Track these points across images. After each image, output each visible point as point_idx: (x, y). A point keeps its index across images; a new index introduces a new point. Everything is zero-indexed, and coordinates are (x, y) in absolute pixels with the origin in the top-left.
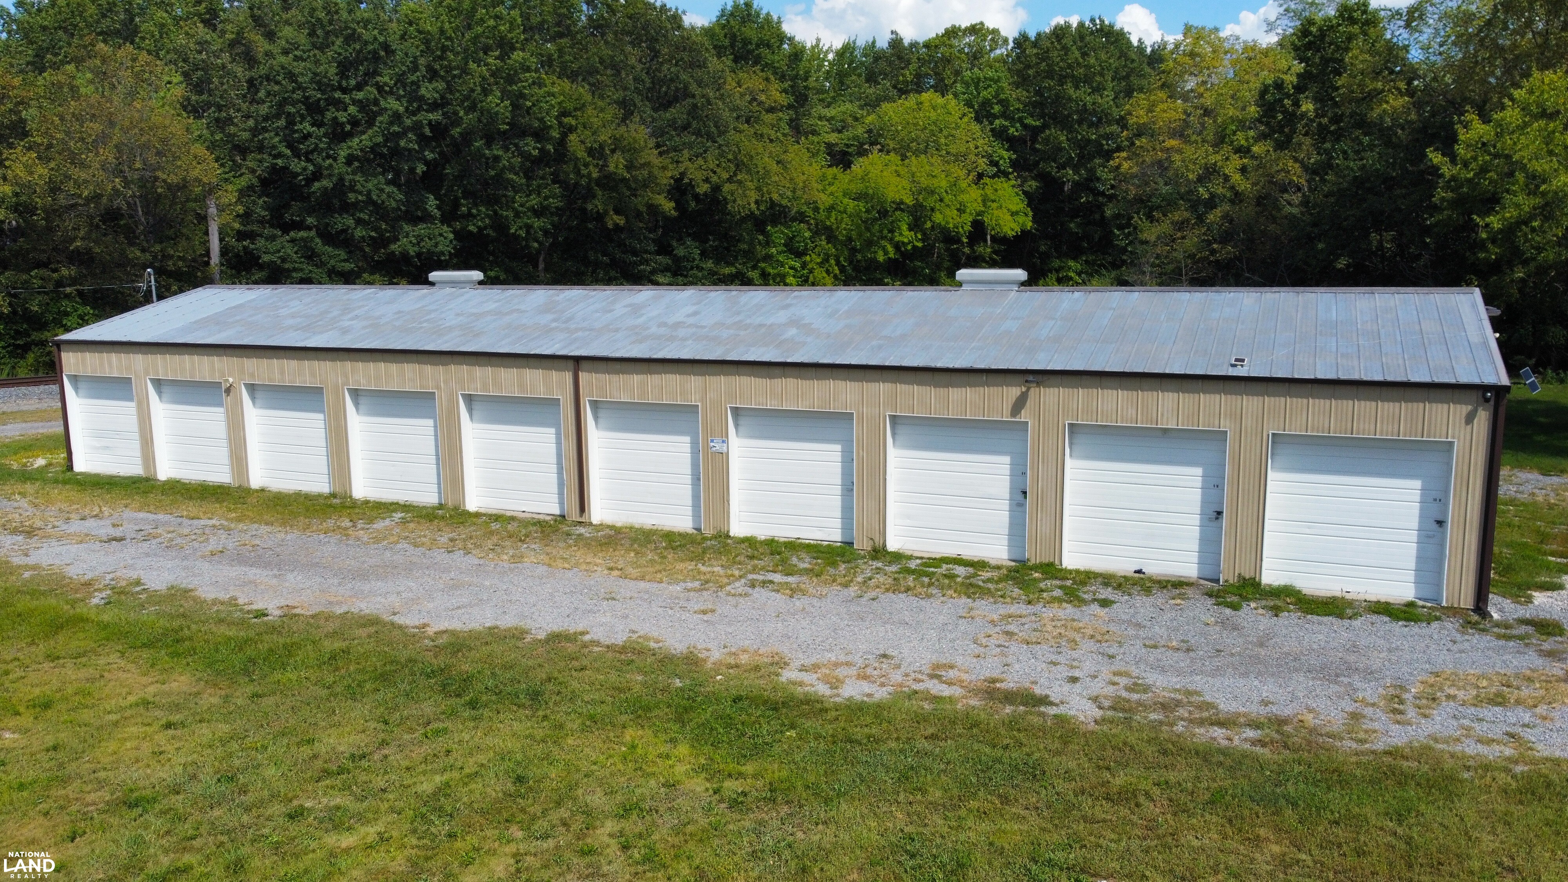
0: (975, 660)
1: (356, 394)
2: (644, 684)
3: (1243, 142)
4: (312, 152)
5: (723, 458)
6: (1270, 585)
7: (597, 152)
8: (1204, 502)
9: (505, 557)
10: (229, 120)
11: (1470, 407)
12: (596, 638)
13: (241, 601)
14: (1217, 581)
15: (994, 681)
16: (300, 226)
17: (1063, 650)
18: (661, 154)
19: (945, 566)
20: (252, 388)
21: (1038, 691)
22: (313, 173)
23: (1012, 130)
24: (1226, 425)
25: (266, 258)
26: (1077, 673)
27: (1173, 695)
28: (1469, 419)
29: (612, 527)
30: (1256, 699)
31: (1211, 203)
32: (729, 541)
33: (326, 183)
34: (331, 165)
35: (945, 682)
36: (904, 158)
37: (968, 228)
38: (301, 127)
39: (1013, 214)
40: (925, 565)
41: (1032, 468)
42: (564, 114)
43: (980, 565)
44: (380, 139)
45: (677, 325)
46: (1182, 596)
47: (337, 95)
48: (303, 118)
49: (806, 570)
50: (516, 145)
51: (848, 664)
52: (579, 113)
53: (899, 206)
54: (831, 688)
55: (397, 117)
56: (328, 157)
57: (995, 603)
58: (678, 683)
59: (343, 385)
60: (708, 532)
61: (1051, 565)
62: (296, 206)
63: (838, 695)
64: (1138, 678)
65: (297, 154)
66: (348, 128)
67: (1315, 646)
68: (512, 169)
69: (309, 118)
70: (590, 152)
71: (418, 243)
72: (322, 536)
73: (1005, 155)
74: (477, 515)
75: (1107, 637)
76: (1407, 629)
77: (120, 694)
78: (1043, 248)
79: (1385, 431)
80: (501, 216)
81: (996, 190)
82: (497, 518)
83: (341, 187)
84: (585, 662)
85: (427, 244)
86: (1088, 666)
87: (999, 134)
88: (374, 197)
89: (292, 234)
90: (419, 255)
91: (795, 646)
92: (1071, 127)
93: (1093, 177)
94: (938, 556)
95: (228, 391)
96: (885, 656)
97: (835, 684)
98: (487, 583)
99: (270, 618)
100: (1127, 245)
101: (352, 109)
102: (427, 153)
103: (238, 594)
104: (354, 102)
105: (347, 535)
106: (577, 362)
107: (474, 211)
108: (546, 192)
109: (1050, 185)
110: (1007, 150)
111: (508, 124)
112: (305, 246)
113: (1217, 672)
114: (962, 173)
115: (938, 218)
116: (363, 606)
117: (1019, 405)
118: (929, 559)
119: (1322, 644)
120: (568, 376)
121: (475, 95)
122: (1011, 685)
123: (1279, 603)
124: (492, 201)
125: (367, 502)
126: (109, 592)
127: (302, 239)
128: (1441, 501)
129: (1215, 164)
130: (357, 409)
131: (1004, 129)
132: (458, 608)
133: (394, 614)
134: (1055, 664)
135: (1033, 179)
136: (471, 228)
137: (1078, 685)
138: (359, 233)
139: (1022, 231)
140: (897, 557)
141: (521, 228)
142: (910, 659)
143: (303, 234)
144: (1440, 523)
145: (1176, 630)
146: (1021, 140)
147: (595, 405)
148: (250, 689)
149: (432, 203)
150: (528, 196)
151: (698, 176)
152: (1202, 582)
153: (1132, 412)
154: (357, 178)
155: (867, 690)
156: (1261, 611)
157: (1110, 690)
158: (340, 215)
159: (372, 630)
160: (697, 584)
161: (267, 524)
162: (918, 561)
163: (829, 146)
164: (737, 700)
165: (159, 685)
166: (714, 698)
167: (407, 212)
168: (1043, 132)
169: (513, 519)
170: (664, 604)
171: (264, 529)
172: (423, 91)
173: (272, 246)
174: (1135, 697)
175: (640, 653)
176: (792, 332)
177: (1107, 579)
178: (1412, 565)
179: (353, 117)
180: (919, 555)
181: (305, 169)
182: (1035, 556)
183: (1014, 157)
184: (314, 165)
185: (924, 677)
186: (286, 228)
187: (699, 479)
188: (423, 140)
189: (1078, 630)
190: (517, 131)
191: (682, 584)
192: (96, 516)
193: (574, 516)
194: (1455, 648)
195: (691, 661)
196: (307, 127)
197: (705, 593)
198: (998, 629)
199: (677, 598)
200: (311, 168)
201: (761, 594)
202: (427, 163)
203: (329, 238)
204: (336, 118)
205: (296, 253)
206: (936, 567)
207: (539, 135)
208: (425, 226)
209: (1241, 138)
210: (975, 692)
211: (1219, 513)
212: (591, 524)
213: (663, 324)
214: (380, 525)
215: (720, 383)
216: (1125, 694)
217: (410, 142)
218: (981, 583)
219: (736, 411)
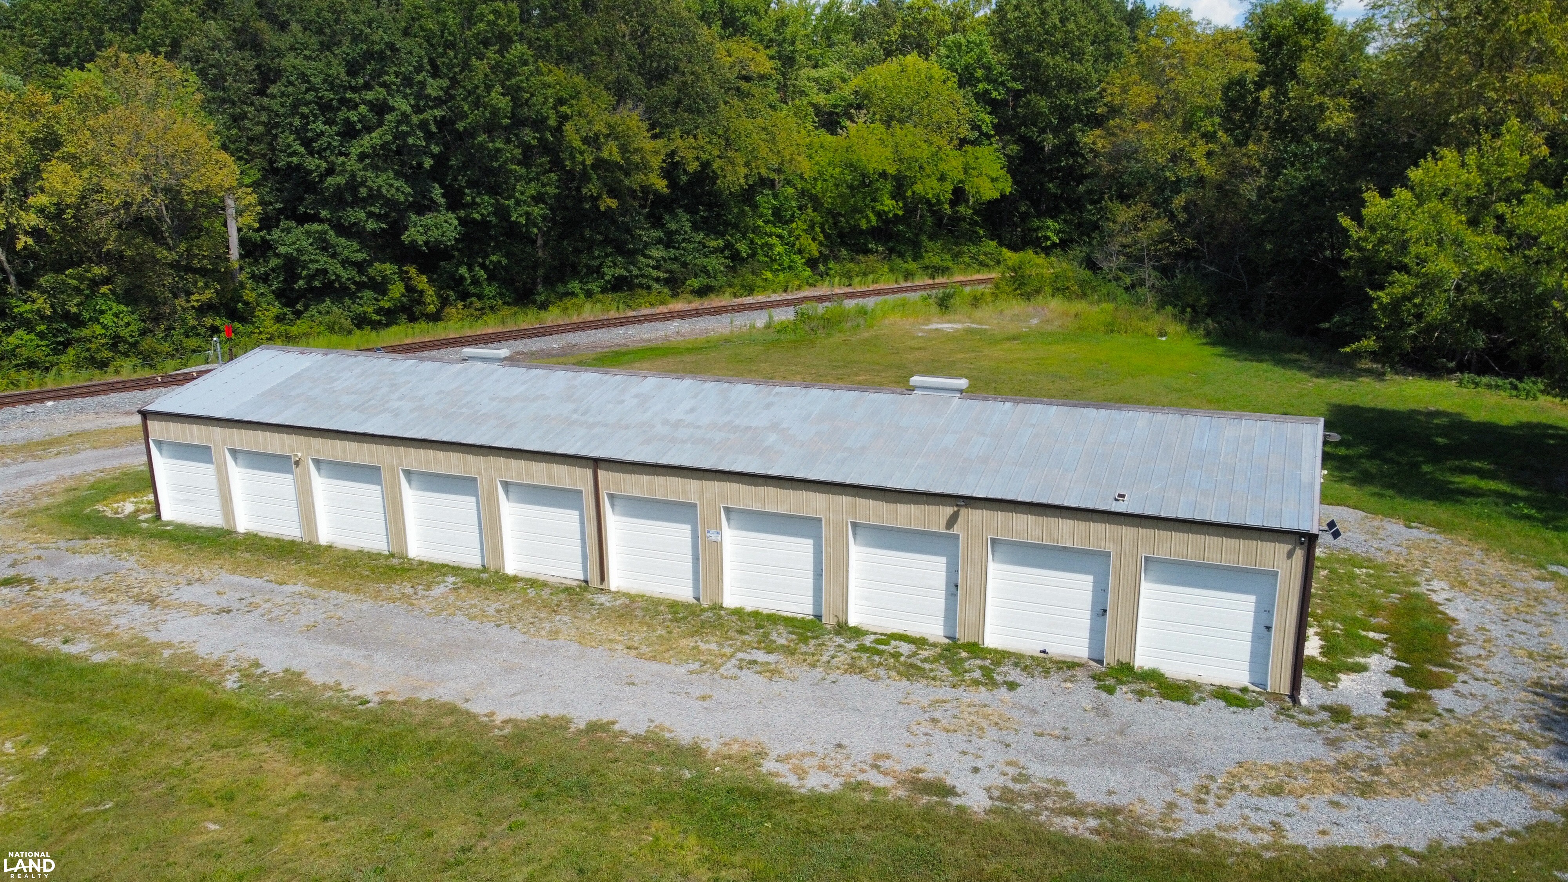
0: (907, 749)
1: (408, 473)
2: (662, 775)
3: (1210, 128)
4: (325, 150)
5: (718, 546)
6: (1142, 668)
7: (593, 141)
8: (1094, 602)
9: (543, 633)
10: (244, 116)
11: (1290, 547)
12: (623, 728)
13: (345, 686)
14: (1100, 662)
15: (919, 771)
16: (316, 218)
17: (974, 738)
18: (655, 137)
19: (893, 643)
20: (317, 462)
21: (949, 781)
22: (327, 169)
23: (994, 94)
24: (1110, 547)
25: (282, 250)
26: (980, 764)
27: (1045, 785)
28: (1290, 555)
29: (627, 595)
30: (1104, 789)
31: (1176, 186)
32: (723, 613)
33: (340, 180)
34: (343, 163)
35: (882, 773)
36: (888, 125)
37: (949, 196)
38: (314, 126)
39: (994, 180)
40: (878, 642)
41: (962, 570)
42: (561, 101)
43: (920, 642)
44: (389, 138)
45: (678, 424)
46: (1072, 679)
47: (349, 95)
48: (316, 116)
49: (783, 646)
50: (516, 135)
51: (812, 754)
52: (574, 102)
53: (884, 175)
54: (799, 779)
55: (405, 118)
56: (341, 154)
57: (928, 686)
58: (687, 774)
59: (398, 466)
60: (705, 604)
61: (975, 644)
62: (309, 198)
63: (803, 786)
64: (1023, 768)
65: (311, 153)
66: (359, 126)
67: (1161, 735)
68: (513, 160)
69: (321, 117)
70: (585, 140)
71: (426, 233)
72: (392, 605)
73: (987, 119)
74: (515, 579)
75: (1007, 725)
76: (1234, 716)
77: (280, 785)
78: (1023, 209)
79: (1228, 560)
80: (503, 204)
81: (977, 158)
82: (532, 583)
83: (353, 185)
84: (618, 753)
85: (435, 234)
86: (989, 755)
87: (983, 98)
88: (385, 192)
89: (306, 226)
90: (426, 243)
91: (773, 736)
92: (1051, 92)
93: (1072, 142)
94: (889, 632)
95: (297, 463)
96: (840, 746)
97: (801, 774)
98: (533, 666)
99: (371, 704)
100: (1098, 219)
101: (363, 108)
102: (433, 147)
103: (340, 678)
104: (364, 102)
105: (412, 605)
106: (596, 463)
107: (478, 200)
108: (544, 179)
109: (1031, 148)
110: (989, 113)
111: (509, 118)
112: (320, 238)
113: (1082, 762)
114: (944, 142)
115: (918, 188)
116: (441, 691)
117: (952, 521)
118: (882, 634)
119: (1167, 731)
120: (589, 473)
121: (479, 91)
122: (930, 775)
123: (1144, 687)
124: (494, 190)
125: (421, 563)
126: (237, 674)
127: (317, 232)
128: (1269, 612)
129: (1182, 149)
130: (410, 484)
131: (987, 92)
132: (515, 694)
133: (467, 701)
134: (964, 753)
135: (1015, 143)
136: (476, 216)
137: (978, 775)
138: (371, 225)
139: (1002, 196)
140: (857, 632)
141: (521, 215)
142: (859, 749)
143: (316, 227)
144: (1268, 628)
145: (1061, 716)
146: (1004, 103)
147: (612, 497)
148: (375, 781)
149: (437, 193)
150: (527, 183)
151: (690, 155)
152: (1092, 663)
153: (1038, 532)
154: (368, 174)
155: (825, 781)
156: (1130, 696)
157: (1000, 781)
158: (352, 208)
159: (452, 719)
160: (696, 666)
161: (344, 591)
162: (873, 637)
163: (816, 107)
164: (730, 791)
165: (305, 776)
166: (713, 790)
167: (414, 201)
168: (1025, 96)
169: (545, 584)
170: (672, 690)
171: (343, 597)
172: (429, 91)
173: (288, 239)
174: (1018, 787)
175: (658, 744)
176: (773, 437)
177: (1017, 659)
178: (1248, 658)
179: (364, 117)
180: (874, 630)
181: (318, 167)
182: (963, 637)
183: (996, 121)
184: (327, 161)
185: (867, 768)
186: (303, 219)
187: (698, 559)
188: (429, 136)
189: (986, 717)
190: (518, 122)
191: (685, 666)
192: (199, 580)
193: (595, 582)
194: (1264, 735)
195: (695, 752)
196: (320, 126)
197: (705, 675)
198: (926, 716)
199: (683, 681)
200: (325, 165)
201: (747, 675)
202: (433, 156)
203: (342, 229)
204: (348, 118)
205: (311, 245)
206: (886, 645)
207: (539, 124)
208: (431, 215)
209: (1208, 125)
210: (902, 782)
211: (1105, 611)
212: (609, 591)
213: (666, 422)
214: (438, 591)
215: (715, 487)
216: (1011, 785)
217: (416, 140)
218: (919, 664)
219: (728, 510)
